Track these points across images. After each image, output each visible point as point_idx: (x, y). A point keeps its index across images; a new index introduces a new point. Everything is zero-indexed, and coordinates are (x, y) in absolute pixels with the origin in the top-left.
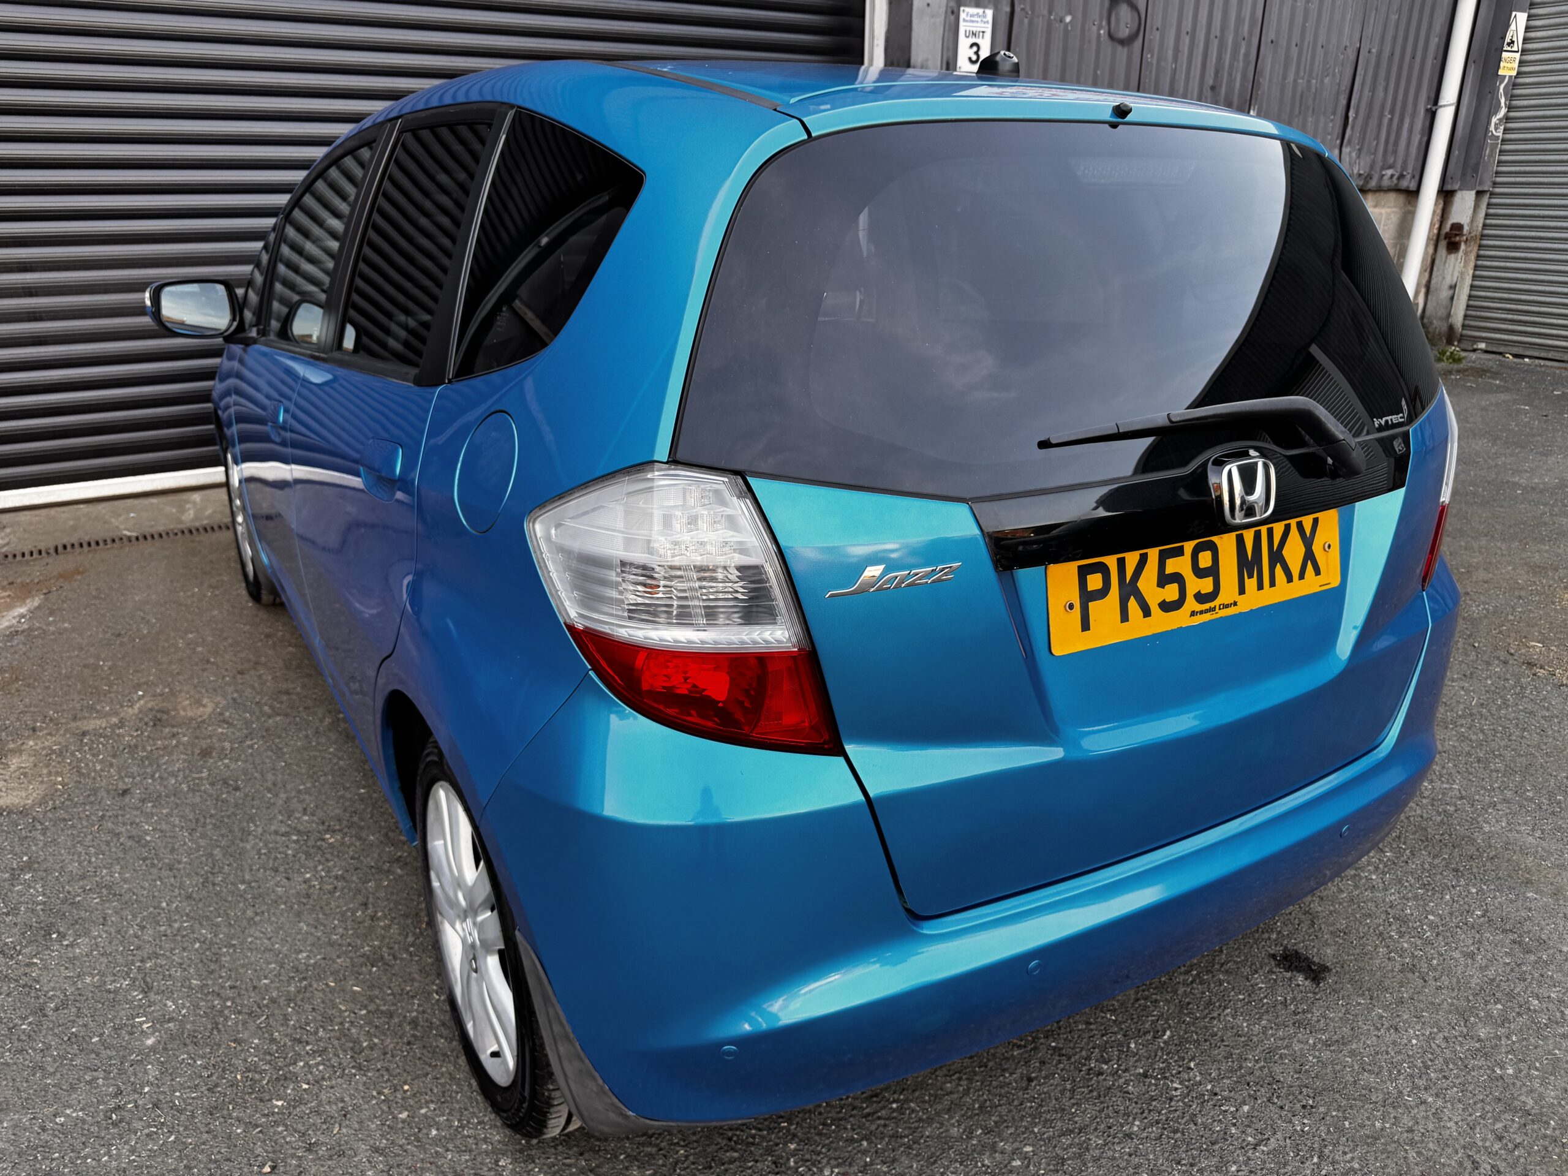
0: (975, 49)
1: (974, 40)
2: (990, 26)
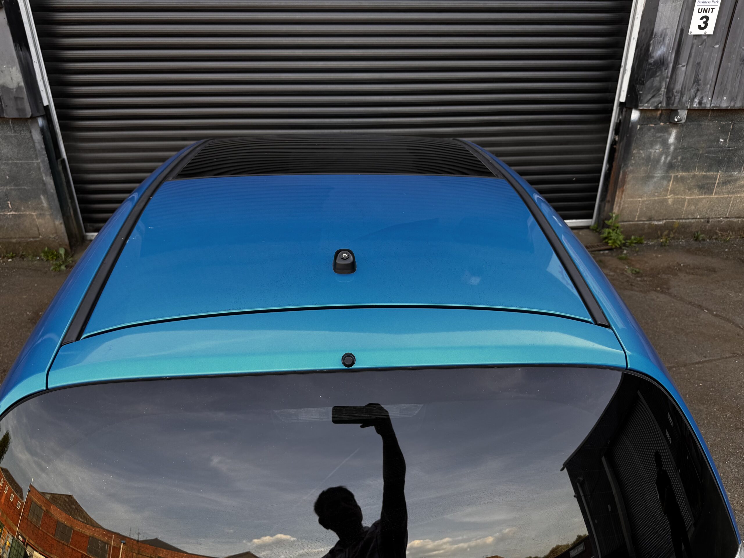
0: (704, 20)
1: (705, 14)
2: (719, 4)
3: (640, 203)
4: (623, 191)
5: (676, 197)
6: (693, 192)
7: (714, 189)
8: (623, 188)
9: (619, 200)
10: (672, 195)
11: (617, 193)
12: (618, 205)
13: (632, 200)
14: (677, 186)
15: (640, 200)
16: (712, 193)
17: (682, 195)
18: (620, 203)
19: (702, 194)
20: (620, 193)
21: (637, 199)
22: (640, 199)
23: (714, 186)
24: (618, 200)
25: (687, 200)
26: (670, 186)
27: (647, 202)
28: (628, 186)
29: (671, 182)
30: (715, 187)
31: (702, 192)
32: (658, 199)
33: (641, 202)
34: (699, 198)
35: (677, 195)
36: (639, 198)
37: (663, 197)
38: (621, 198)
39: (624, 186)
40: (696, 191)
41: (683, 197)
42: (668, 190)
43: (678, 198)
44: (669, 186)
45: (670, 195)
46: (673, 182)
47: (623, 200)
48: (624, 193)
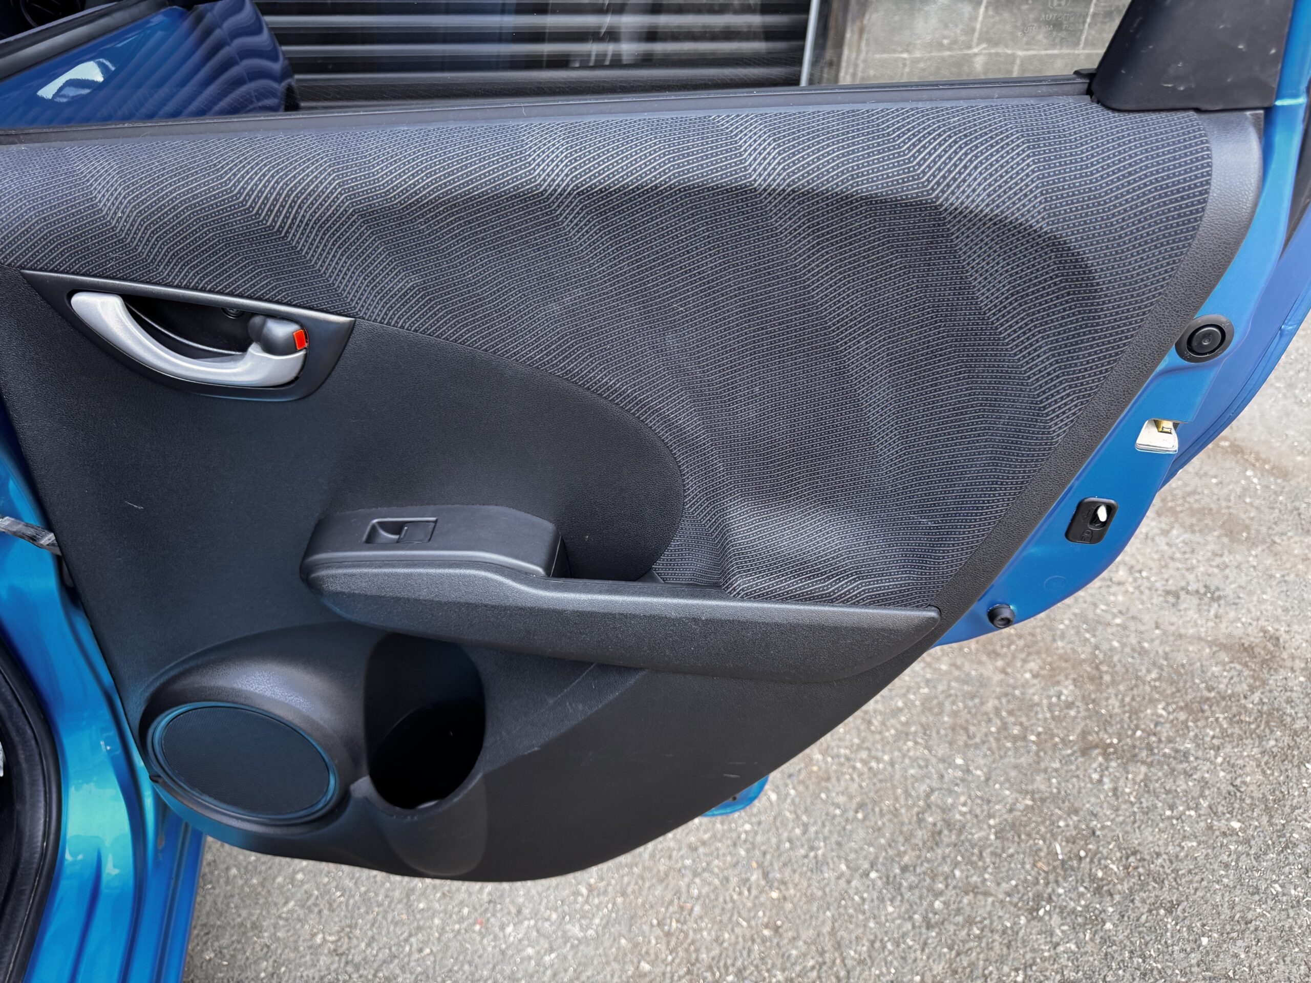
3: (904, 65)
4: (861, 31)
5: (993, 51)
6: (1033, 38)
7: (1082, 31)
8: (862, 22)
9: (854, 55)
10: (984, 45)
11: (848, 35)
12: (851, 70)
13: (885, 56)
14: (997, 19)
15: (905, 59)
16: (1077, 44)
17: (1006, 46)
18: (856, 66)
19: (1053, 46)
20: (856, 37)
21: (897, 55)
22: (905, 55)
23: (1084, 22)
24: (849, 58)
25: (1018, 62)
26: (980, 18)
27: (922, 65)
28: (874, 16)
29: (982, 9)
30: (1087, 26)
31: (1054, 40)
32: (951, 56)
33: (908, 62)
34: (1047, 55)
35: (996, 44)
36: (902, 52)
37: (961, 49)
38: (859, 51)
39: (863, 15)
40: (1040, 37)
41: (1009, 52)
42: (973, 30)
43: (997, 54)
44: (976, 18)
45: (978, 44)
46: (987, 8)
47: (863, 56)
48: (865, 36)
